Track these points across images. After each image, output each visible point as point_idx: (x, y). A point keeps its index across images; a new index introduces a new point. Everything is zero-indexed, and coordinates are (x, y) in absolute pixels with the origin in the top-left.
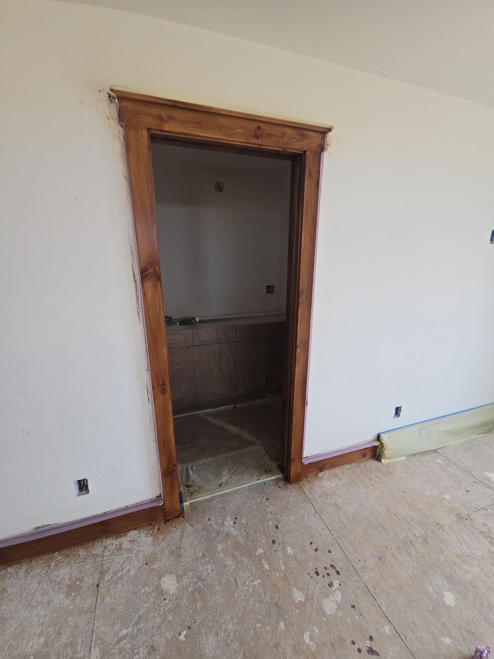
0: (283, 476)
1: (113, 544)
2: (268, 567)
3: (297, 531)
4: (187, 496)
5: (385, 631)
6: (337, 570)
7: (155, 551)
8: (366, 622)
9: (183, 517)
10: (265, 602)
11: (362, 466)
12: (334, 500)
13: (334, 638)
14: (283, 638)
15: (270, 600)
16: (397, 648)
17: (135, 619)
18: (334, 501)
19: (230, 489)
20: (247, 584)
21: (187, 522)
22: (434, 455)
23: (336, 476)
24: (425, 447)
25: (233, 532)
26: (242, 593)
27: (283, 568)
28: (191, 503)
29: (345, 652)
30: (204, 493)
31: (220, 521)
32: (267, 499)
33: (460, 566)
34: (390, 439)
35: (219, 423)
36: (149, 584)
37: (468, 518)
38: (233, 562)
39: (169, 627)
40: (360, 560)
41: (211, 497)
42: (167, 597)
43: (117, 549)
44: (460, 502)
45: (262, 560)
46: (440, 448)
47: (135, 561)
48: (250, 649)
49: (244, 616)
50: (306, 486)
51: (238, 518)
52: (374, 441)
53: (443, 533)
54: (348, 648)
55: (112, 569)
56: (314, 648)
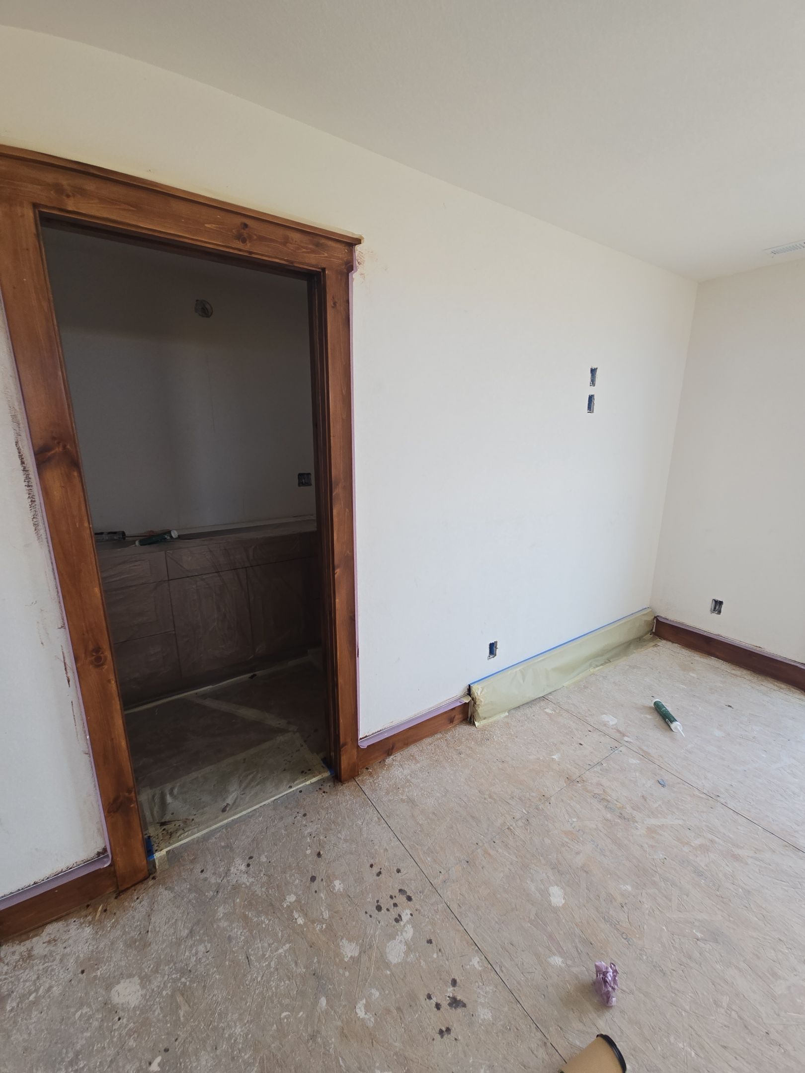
0: (331, 774)
1: (15, 952)
2: (303, 920)
3: (351, 853)
4: (162, 840)
5: (474, 965)
6: (408, 894)
7: (97, 948)
8: (448, 960)
9: (154, 878)
10: (296, 976)
11: (448, 736)
12: (408, 794)
13: (402, 997)
14: (324, 1022)
15: (304, 970)
16: (491, 988)
17: (68, 1057)
18: (407, 796)
19: (241, 811)
20: (267, 956)
21: (161, 886)
22: (542, 704)
23: (412, 757)
24: (531, 695)
25: (245, 880)
26: (258, 973)
27: (326, 915)
28: (170, 850)
29: (417, 1015)
30: (194, 828)
31: (222, 869)
32: (305, 815)
33: (569, 847)
34: (485, 690)
35: (224, 707)
36: (90, 1001)
37: (581, 780)
38: (244, 929)
39: (129, 1058)
40: (440, 872)
41: (207, 833)
42: (123, 1014)
43: (23, 959)
44: (571, 761)
45: (293, 912)
46: (550, 693)
47: (59, 972)
48: (272, 1054)
49: (262, 1007)
50: (366, 781)
51: (255, 856)
52: (464, 696)
53: (549, 807)
54: (422, 1007)
55: (18, 991)
56: (371, 1023)
